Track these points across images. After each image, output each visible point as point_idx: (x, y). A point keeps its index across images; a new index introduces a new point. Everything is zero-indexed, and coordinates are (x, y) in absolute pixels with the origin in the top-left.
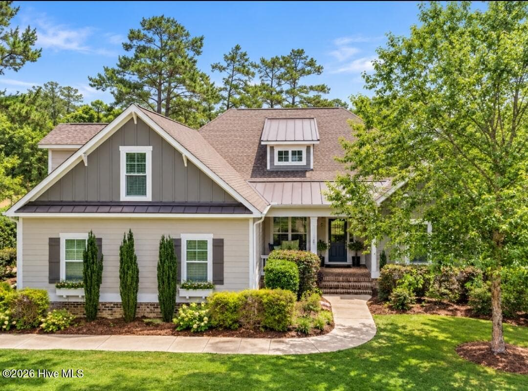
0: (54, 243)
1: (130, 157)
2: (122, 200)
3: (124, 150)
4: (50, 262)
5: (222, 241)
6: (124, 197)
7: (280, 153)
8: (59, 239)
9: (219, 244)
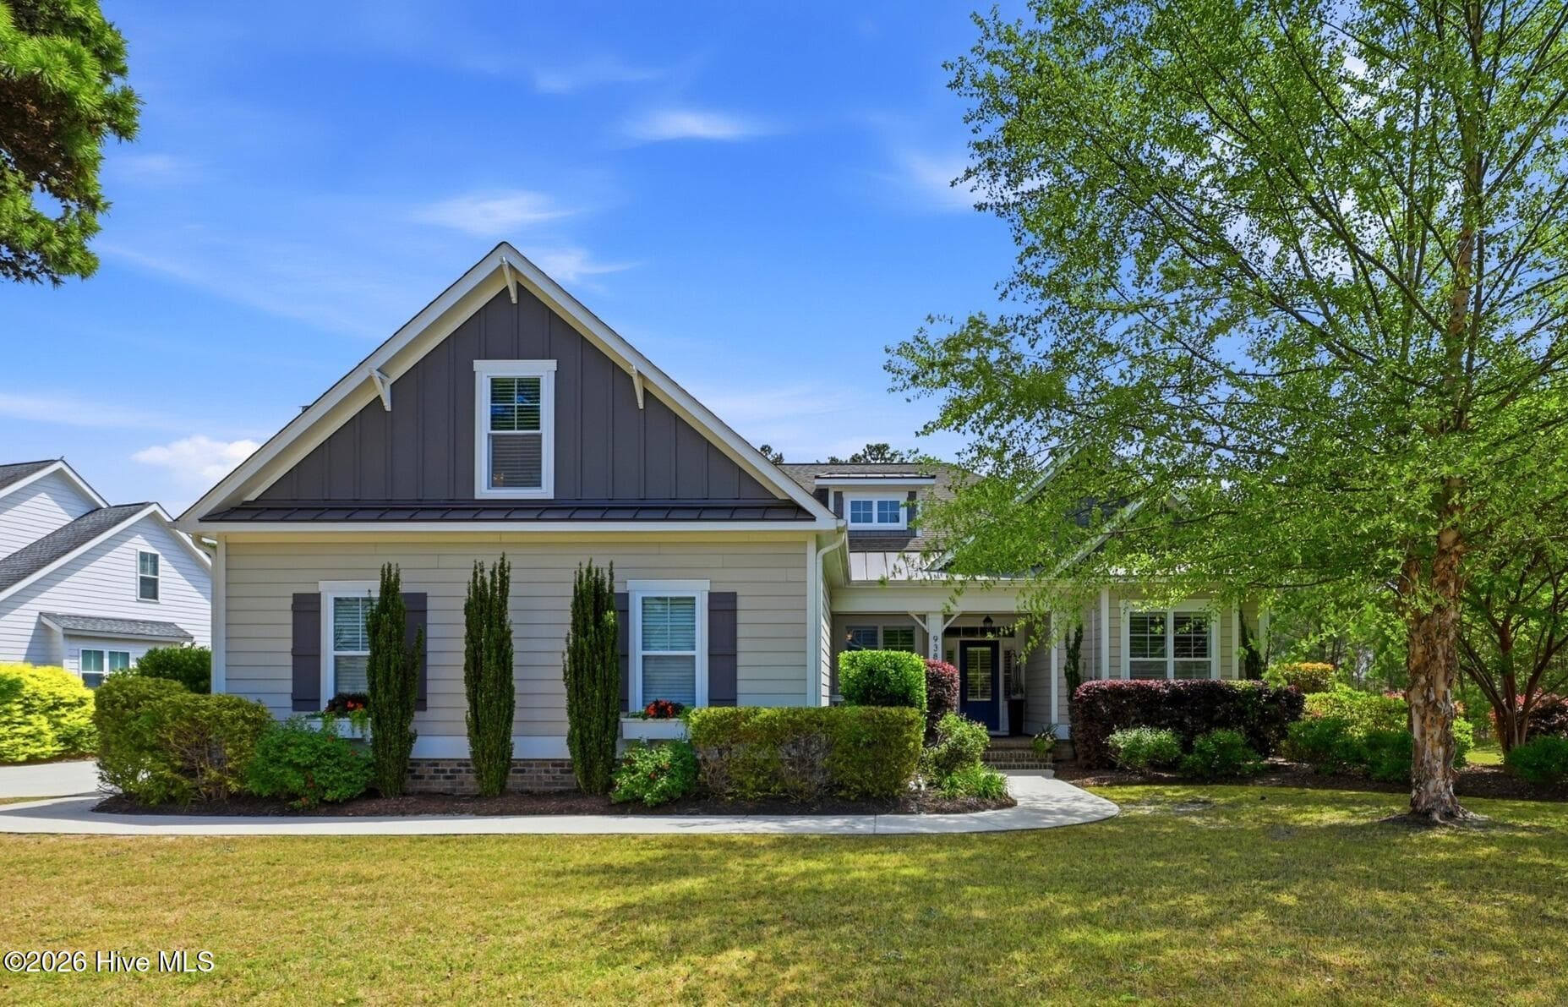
0: (306, 608)
1: (501, 389)
2: (477, 496)
3: (487, 371)
4: (296, 654)
5: (732, 597)
6: (483, 490)
7: (855, 505)
8: (319, 595)
9: (723, 607)
